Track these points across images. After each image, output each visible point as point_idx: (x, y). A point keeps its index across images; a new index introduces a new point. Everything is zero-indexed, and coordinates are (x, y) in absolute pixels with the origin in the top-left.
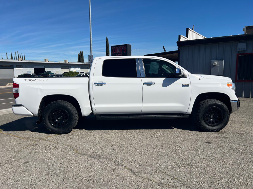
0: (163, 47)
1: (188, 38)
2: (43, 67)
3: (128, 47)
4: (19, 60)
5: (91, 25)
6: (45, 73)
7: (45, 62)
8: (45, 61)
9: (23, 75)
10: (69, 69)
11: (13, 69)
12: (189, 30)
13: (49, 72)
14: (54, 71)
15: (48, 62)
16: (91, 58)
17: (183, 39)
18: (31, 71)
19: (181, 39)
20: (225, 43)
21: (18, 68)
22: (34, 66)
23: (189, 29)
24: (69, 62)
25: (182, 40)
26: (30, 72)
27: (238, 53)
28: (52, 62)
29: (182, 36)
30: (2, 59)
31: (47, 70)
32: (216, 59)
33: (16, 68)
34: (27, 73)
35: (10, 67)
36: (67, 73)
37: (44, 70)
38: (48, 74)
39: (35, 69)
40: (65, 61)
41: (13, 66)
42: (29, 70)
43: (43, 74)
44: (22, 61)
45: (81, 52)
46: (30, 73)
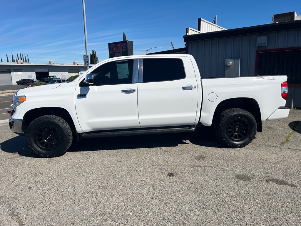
0: (171, 43)
1: (200, 31)
2: (46, 71)
3: (128, 44)
4: (18, 63)
5: (85, 17)
6: (49, 77)
7: (50, 65)
8: (50, 63)
9: (22, 81)
10: (78, 72)
11: (11, 73)
12: (201, 21)
13: (53, 76)
14: (59, 75)
15: (54, 64)
16: (87, 59)
17: (192, 32)
18: (33, 76)
19: (189, 32)
20: (234, 37)
21: (16, 73)
22: (35, 70)
23: (201, 19)
24: (79, 64)
25: (190, 34)
26: (31, 76)
27: (257, 50)
28: (58, 64)
29: (190, 28)
30: (2, 61)
31: (51, 74)
32: (231, 58)
33: (14, 73)
34: (27, 78)
35: (6, 71)
36: (73, 78)
37: (48, 74)
38: (53, 78)
39: (37, 73)
40: (74, 63)
41: (10, 69)
42: (29, 75)
43: (46, 79)
44: (21, 63)
45: (93, 52)
46: (31, 78)
